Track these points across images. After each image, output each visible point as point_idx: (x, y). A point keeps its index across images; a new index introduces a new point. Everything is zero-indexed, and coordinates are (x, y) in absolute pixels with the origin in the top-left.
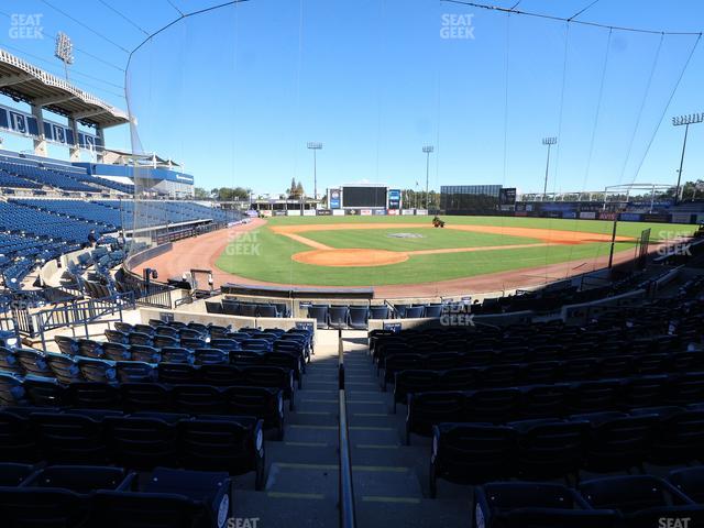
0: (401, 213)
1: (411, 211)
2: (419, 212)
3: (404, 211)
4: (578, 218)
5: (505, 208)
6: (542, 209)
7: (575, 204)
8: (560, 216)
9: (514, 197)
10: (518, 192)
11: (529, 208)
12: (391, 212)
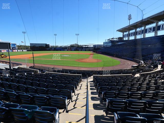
0: (18, 51)
1: (21, 50)
2: (24, 51)
3: (19, 50)
4: (64, 51)
5: (48, 49)
6: (56, 49)
7: (63, 48)
8: (61, 50)
9: (49, 46)
10: (50, 45)
11: (53, 49)
12: (14, 51)
